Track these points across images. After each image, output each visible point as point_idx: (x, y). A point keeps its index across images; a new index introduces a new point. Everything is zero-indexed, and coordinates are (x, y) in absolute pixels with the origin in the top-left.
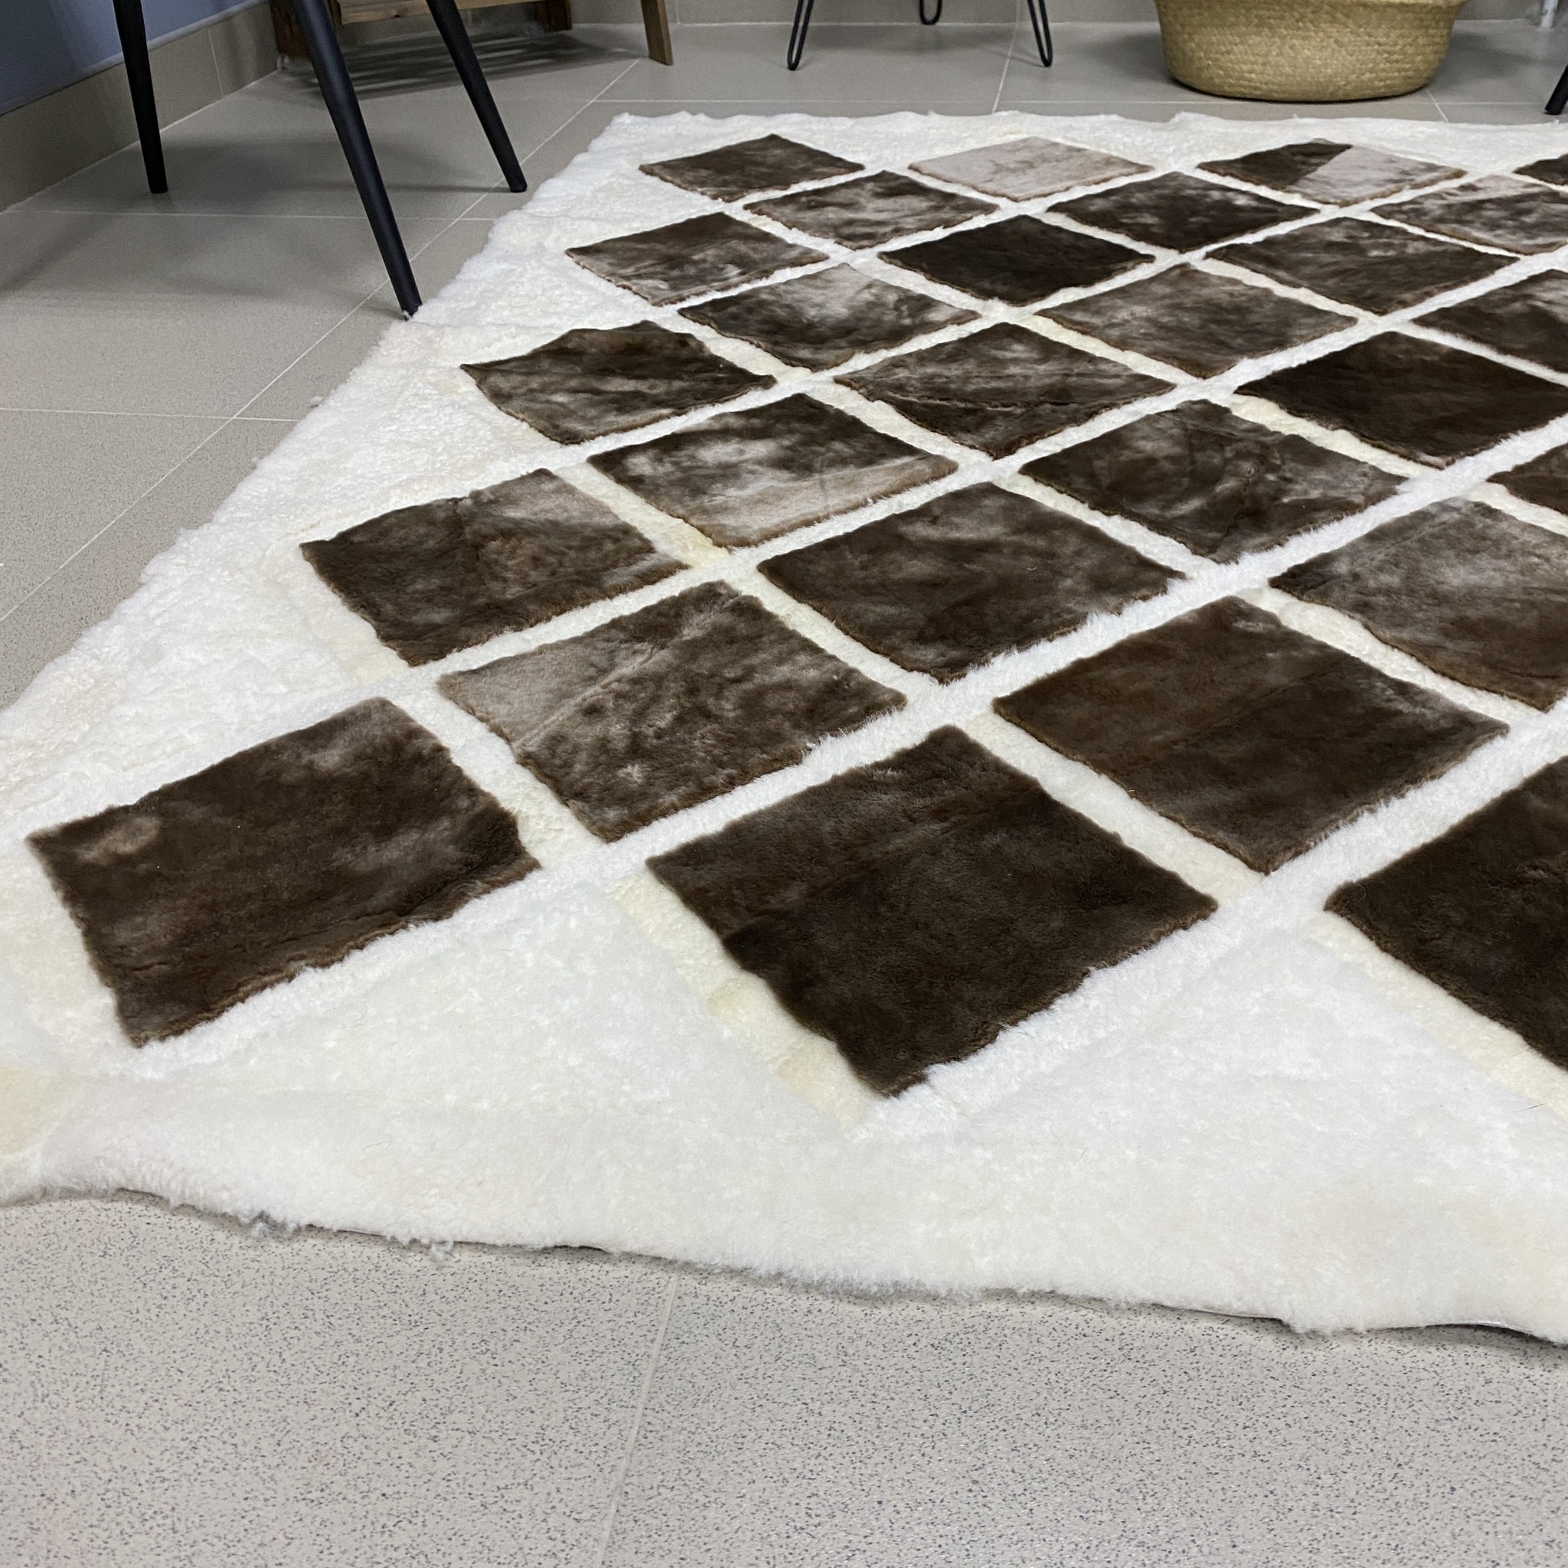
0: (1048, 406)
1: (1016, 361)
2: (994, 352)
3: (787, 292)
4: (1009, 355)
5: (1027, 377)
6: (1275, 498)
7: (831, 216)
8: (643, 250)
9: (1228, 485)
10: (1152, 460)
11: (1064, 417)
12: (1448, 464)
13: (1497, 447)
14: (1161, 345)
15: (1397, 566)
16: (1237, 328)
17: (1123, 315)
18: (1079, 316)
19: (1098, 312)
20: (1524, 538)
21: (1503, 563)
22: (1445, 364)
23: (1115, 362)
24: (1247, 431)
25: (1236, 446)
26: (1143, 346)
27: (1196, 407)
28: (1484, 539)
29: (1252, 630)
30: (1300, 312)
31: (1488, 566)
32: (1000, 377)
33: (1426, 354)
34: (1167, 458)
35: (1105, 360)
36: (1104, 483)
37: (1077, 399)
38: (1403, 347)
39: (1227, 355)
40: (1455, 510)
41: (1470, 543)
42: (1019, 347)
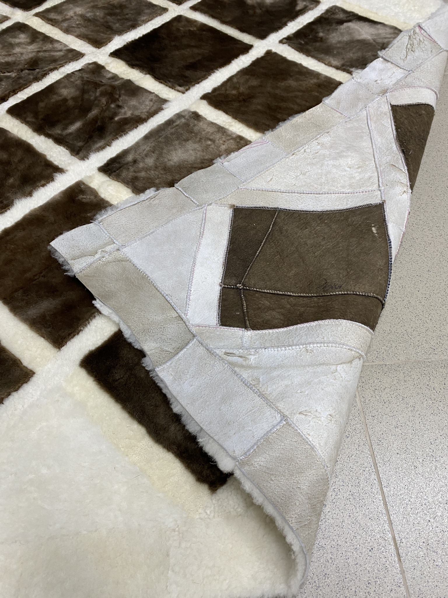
0: (27, 71)
1: (19, 44)
2: (10, 40)
4: (17, 41)
5: (22, 54)
6: (112, 118)
9: (94, 112)
10: (65, 100)
11: (32, 77)
12: (187, 90)
13: (210, 78)
14: (83, 30)
15: (153, 152)
16: (119, 17)
17: (71, 13)
18: (53, 16)
19: (61, 13)
20: (207, 130)
21: (196, 146)
22: (198, 32)
23: (61, 42)
24: (109, 79)
25: (102, 88)
26: (75, 32)
27: (91, 66)
28: (192, 133)
29: (84, 200)
30: (146, 6)
31: (191, 148)
32: (10, 55)
33: (192, 27)
34: (73, 98)
35: (58, 41)
36: (41, 117)
37: (40, 66)
38: (183, 23)
39: (109, 34)
40: (184, 117)
41: (186, 135)
42: (22, 36)
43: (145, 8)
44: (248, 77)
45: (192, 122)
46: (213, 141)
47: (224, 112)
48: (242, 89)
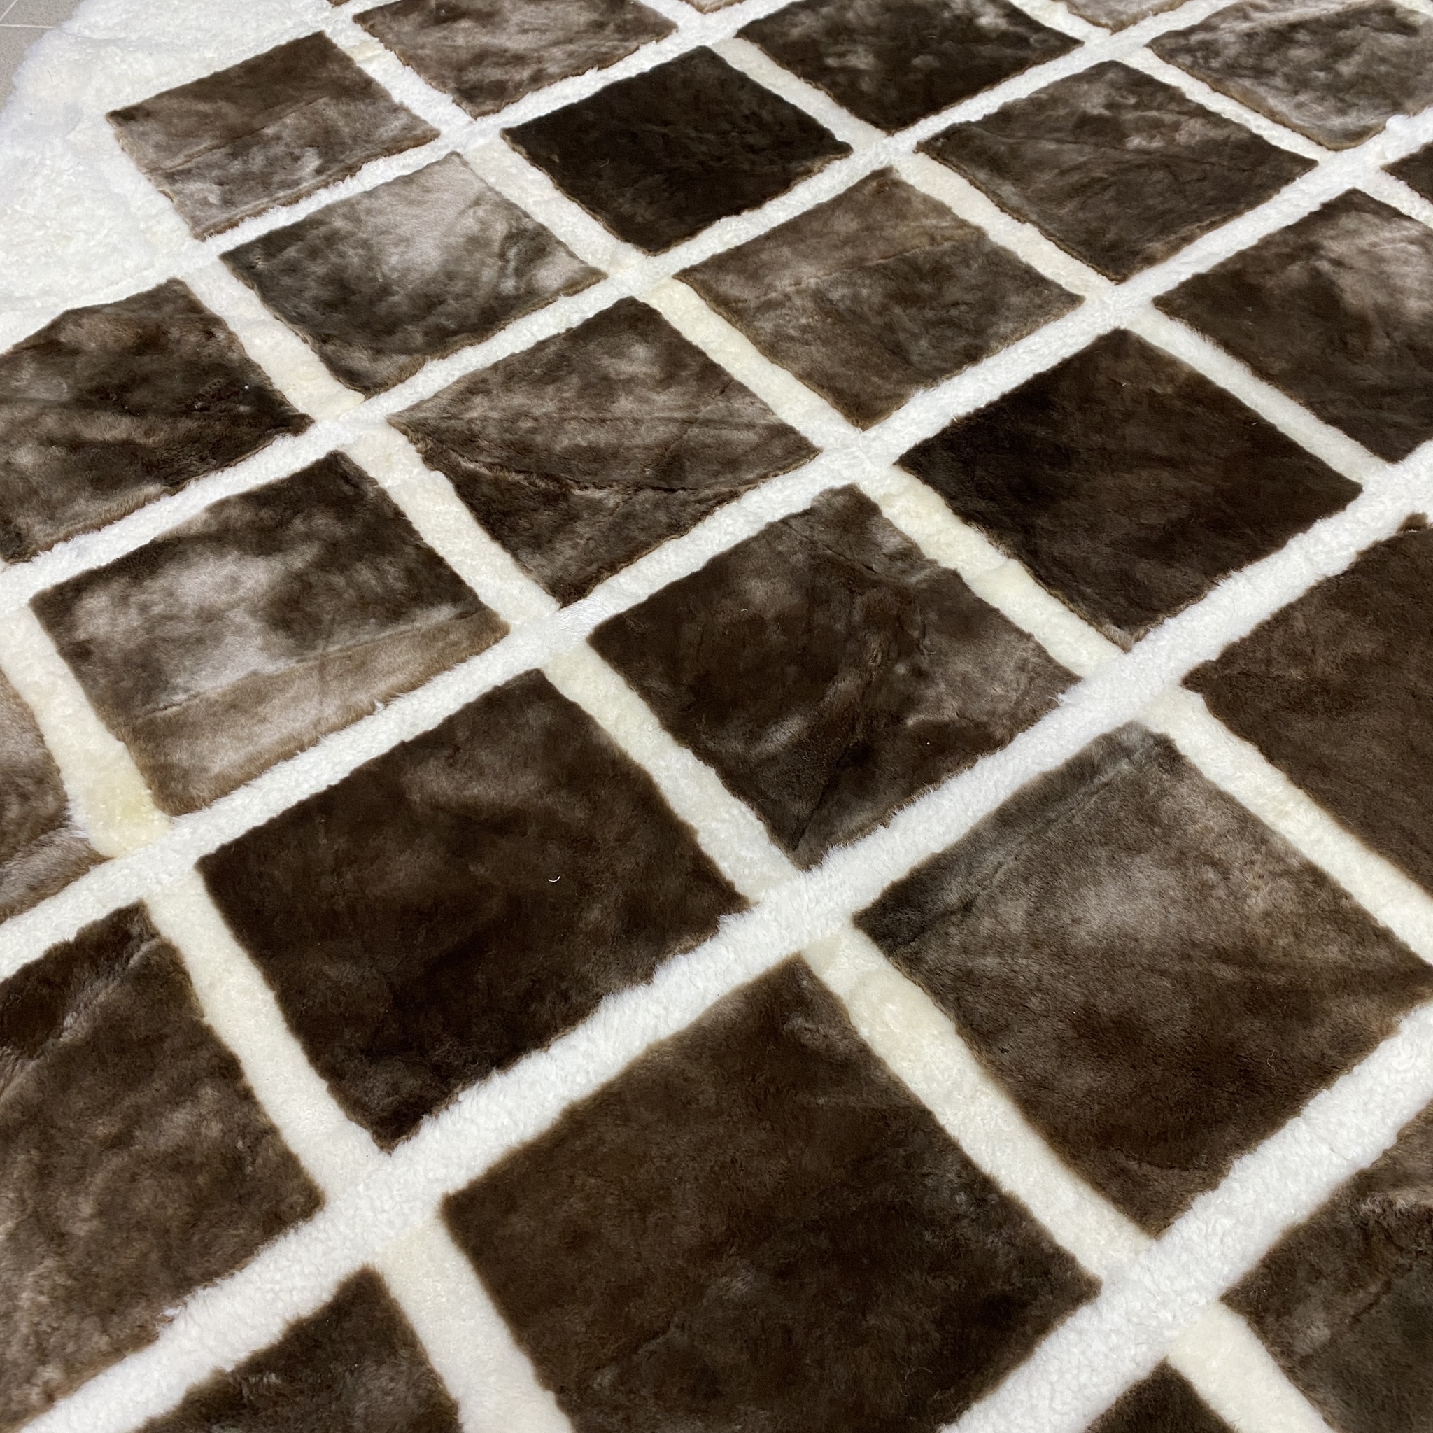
0: (650, 493)
1: (630, 383)
2: (606, 361)
3: (369, 212)
4: (625, 368)
5: (636, 422)
6: (898, 719)
7: (460, 41)
8: (206, 115)
9: (846, 685)
10: (757, 623)
11: (662, 517)
12: (1138, 641)
13: (1212, 594)
14: (818, 352)
15: (1026, 881)
16: (928, 314)
17: (784, 284)
18: (731, 286)
19: (757, 277)
20: (1203, 822)
21: (1167, 878)
22: (1178, 404)
23: (753, 395)
24: (892, 557)
25: (873, 595)
26: (796, 359)
27: (839, 501)
28: (1152, 821)
29: (806, 1038)
30: (1014, 277)
31: (1146, 883)
32: (604, 421)
33: (1158, 381)
34: (778, 619)
35: (742, 389)
36: (687, 679)
37: (690, 479)
38: (1130, 364)
39: (898, 382)
40: (1128, 753)
41: (1132, 831)
42: (640, 351)
43: (1009, 285)
44: (1342, 616)
45: (1157, 777)
46: (1223, 870)
47: (1261, 750)
48: (1322, 665)
